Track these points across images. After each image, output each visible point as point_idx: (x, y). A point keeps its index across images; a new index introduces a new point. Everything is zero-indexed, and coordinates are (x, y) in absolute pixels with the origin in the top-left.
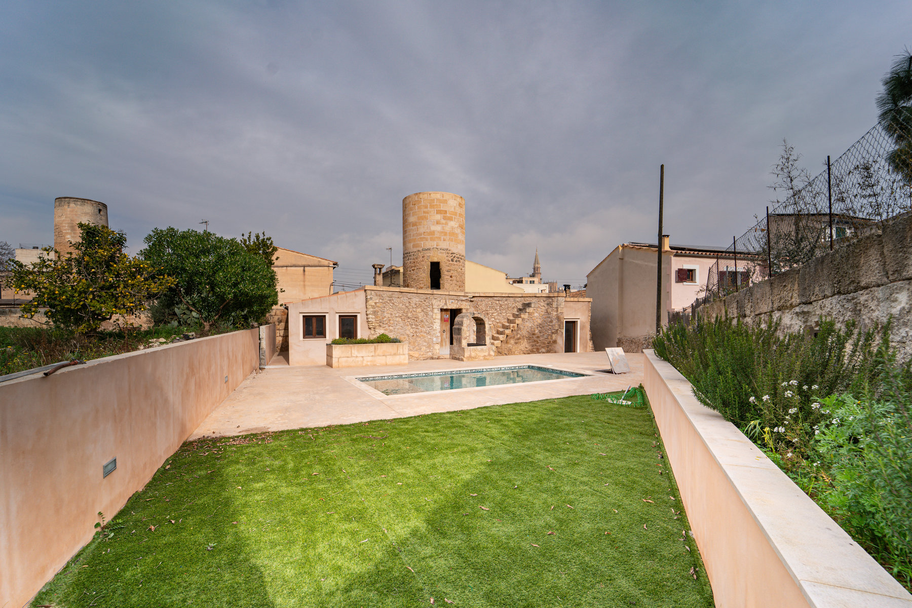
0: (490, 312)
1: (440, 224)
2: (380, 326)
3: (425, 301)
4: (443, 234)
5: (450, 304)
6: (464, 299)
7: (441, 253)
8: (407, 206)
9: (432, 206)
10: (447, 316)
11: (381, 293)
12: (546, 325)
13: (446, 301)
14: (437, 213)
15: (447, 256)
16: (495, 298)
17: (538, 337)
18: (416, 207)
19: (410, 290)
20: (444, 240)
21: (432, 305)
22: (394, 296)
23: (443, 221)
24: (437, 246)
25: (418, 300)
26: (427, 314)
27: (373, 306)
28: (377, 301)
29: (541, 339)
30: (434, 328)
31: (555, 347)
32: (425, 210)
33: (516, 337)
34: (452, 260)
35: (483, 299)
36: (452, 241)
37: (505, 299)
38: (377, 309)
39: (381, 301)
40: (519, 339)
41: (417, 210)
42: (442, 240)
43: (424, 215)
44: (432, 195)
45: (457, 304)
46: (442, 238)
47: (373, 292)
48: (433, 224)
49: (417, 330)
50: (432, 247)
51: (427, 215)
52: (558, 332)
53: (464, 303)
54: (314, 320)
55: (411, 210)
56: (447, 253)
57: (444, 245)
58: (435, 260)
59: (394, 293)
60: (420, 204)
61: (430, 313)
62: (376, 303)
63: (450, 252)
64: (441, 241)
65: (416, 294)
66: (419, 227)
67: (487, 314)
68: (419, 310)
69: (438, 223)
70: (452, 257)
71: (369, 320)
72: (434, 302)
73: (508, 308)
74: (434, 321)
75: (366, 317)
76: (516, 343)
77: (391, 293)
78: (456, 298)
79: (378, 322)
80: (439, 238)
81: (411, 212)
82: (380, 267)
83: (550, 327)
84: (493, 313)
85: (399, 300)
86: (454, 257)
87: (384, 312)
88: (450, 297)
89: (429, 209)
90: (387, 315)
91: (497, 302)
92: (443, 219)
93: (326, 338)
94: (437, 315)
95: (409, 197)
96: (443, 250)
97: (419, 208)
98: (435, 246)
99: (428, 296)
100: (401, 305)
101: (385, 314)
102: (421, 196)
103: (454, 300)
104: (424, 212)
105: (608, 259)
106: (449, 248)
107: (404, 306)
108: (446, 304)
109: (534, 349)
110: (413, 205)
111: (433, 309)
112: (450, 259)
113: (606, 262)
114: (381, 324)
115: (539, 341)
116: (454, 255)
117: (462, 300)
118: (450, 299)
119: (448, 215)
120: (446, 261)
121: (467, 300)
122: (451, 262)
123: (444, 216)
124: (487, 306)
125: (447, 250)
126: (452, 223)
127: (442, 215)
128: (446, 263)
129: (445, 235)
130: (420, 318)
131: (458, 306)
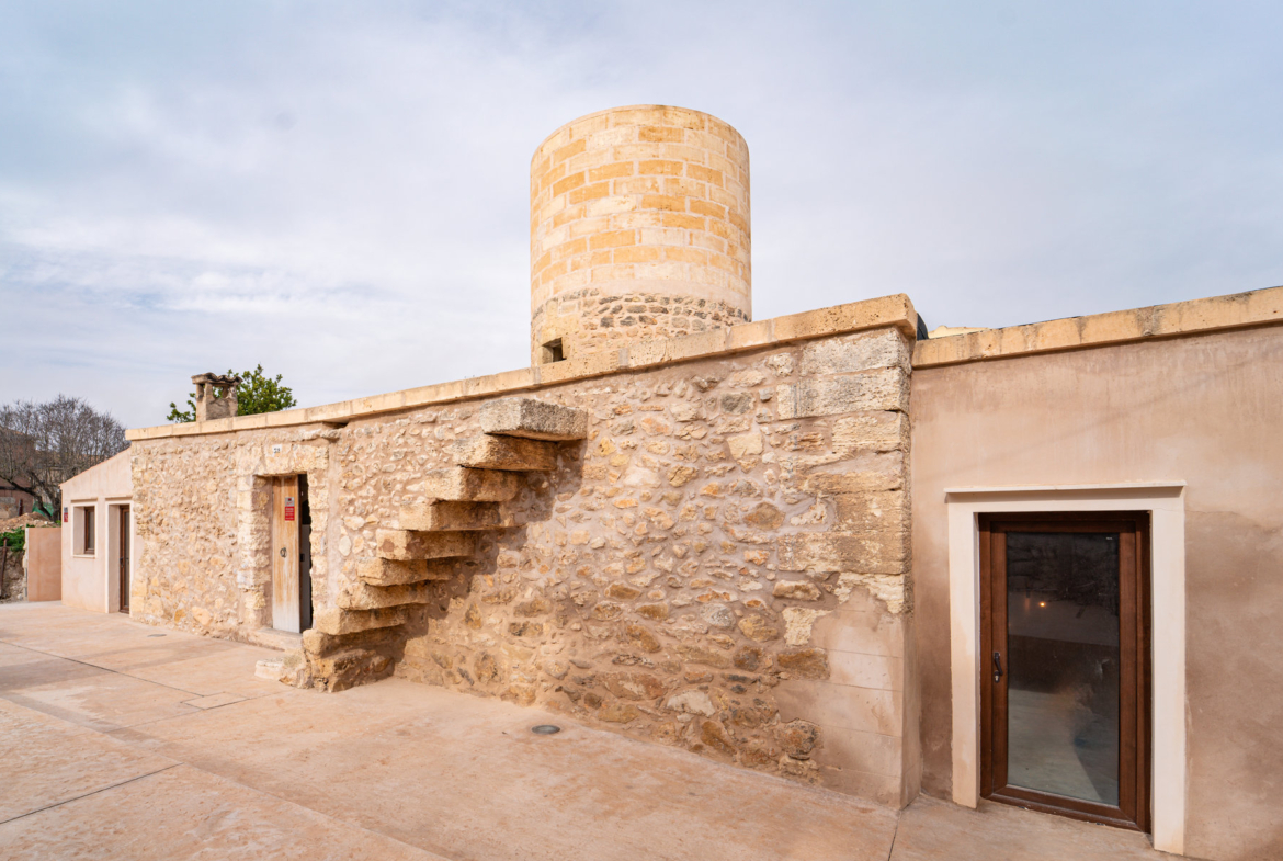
0: (399, 476)
1: (563, 222)
3: (222, 454)
4: (571, 250)
5: (272, 460)
6: (307, 433)
7: (565, 309)
9: (545, 182)
10: (293, 499)
11: (150, 445)
12: (722, 538)
13: (263, 451)
15: (584, 315)
16: (420, 416)
17: (654, 612)
20: (575, 267)
21: (237, 466)
23: (573, 210)
24: (556, 291)
25: (207, 453)
26: (225, 496)
27: (140, 480)
28: (144, 467)
30: (240, 541)
32: (536, 200)
33: (518, 600)
34: (606, 323)
35: (374, 425)
36: (605, 259)
37: (457, 410)
39: (150, 466)
40: (530, 610)
42: (569, 267)
43: (535, 216)
45: (289, 456)
46: (569, 262)
48: (547, 233)
50: (545, 302)
51: (537, 213)
52: (842, 593)
53: (310, 448)
56: (586, 304)
57: (576, 283)
58: (552, 335)
59: (167, 440)
61: (231, 492)
62: (143, 473)
63: (599, 298)
64: (565, 272)
65: (203, 437)
67: (386, 485)
68: (211, 485)
70: (607, 314)
72: (237, 453)
74: (240, 517)
76: (518, 631)
77: (163, 442)
78: (288, 433)
80: (561, 267)
83: (754, 554)
84: (408, 482)
85: (176, 459)
86: (615, 311)
88: (275, 433)
89: (540, 195)
91: (425, 431)
92: (571, 202)
94: (243, 495)
96: (572, 298)
98: (551, 296)
99: (227, 439)
100: (180, 472)
101: (156, 499)
103: (283, 441)
104: (534, 209)
106: (592, 287)
107: (185, 475)
108: (263, 459)
109: (624, 678)
111: (236, 477)
112: (597, 321)
115: (663, 641)
116: (613, 305)
117: (301, 441)
118: (275, 441)
119: (588, 183)
120: (582, 331)
121: (318, 437)
122: (603, 330)
123: (575, 193)
124: (388, 455)
125: (584, 295)
126: (606, 205)
127: (568, 193)
128: (581, 337)
129: (575, 251)
130: (212, 508)
131: (292, 463)
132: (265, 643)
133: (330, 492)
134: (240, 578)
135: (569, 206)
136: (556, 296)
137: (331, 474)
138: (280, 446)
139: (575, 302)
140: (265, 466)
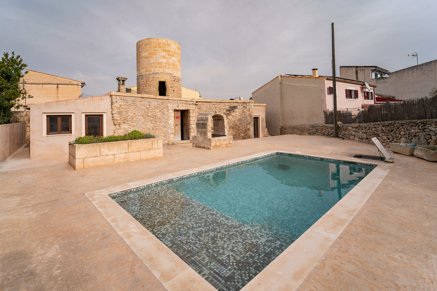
1: (166, 58)
2: (124, 122)
3: (162, 104)
4: (168, 64)
5: (181, 107)
6: (191, 103)
7: (166, 76)
8: (140, 46)
9: (159, 47)
10: (179, 114)
11: (126, 98)
13: (178, 105)
14: (163, 51)
15: (170, 78)
16: (212, 103)
17: (239, 127)
18: (148, 47)
19: (150, 96)
20: (169, 68)
21: (168, 107)
22: (136, 100)
23: (168, 57)
24: (164, 71)
25: (156, 103)
26: (163, 114)
27: (118, 107)
28: (122, 104)
29: (241, 128)
30: (170, 123)
31: (249, 132)
32: (155, 49)
34: (174, 81)
35: (204, 103)
36: (174, 69)
37: (218, 103)
38: (121, 110)
39: (125, 104)
41: (148, 49)
42: (167, 68)
43: (154, 52)
44: (159, 40)
45: (186, 106)
46: (167, 67)
47: (118, 97)
48: (161, 58)
49: (156, 125)
50: (160, 72)
51: (156, 52)
53: (191, 106)
54: (59, 119)
55: (144, 49)
56: (171, 76)
57: (169, 71)
58: (162, 80)
59: (136, 98)
60: (150, 45)
61: (166, 113)
62: (120, 105)
63: (173, 76)
65: (155, 99)
66: (150, 59)
68: (157, 110)
69: (164, 57)
70: (174, 79)
71: (115, 118)
72: (169, 105)
73: (220, 109)
74: (170, 118)
75: (111, 116)
77: (134, 98)
78: (185, 102)
79: (123, 119)
80: (165, 67)
81: (144, 50)
82: (123, 79)
83: (246, 121)
85: (140, 103)
86: (175, 79)
87: (128, 112)
88: (181, 102)
89: (157, 48)
90: (131, 115)
91: (213, 106)
93: (71, 133)
94: (172, 114)
95: (142, 41)
96: (168, 74)
97: (150, 47)
98: (162, 71)
99: (164, 101)
100: (142, 107)
101: (129, 114)
102: (151, 40)
103: (184, 104)
104: (154, 50)
105: (270, 84)
106: (172, 73)
107: (145, 108)
108: (178, 106)
110: (145, 45)
111: (168, 110)
112: (173, 80)
113: (268, 85)
114: (125, 121)
115: (240, 130)
116: (175, 78)
117: (190, 104)
118: (181, 103)
119: (171, 53)
120: (170, 81)
121: (193, 104)
122: (173, 82)
123: (169, 54)
124: (207, 108)
125: (170, 74)
126: (173, 59)
127: (167, 53)
128: (170, 82)
129: (169, 65)
130: (158, 116)
131: (187, 108)
132: (180, 143)
133: (196, 113)
134: (170, 131)
135: (167, 55)
136: (164, 72)
137: (195, 110)
138: (183, 104)
139: (168, 75)
140: (179, 108)
